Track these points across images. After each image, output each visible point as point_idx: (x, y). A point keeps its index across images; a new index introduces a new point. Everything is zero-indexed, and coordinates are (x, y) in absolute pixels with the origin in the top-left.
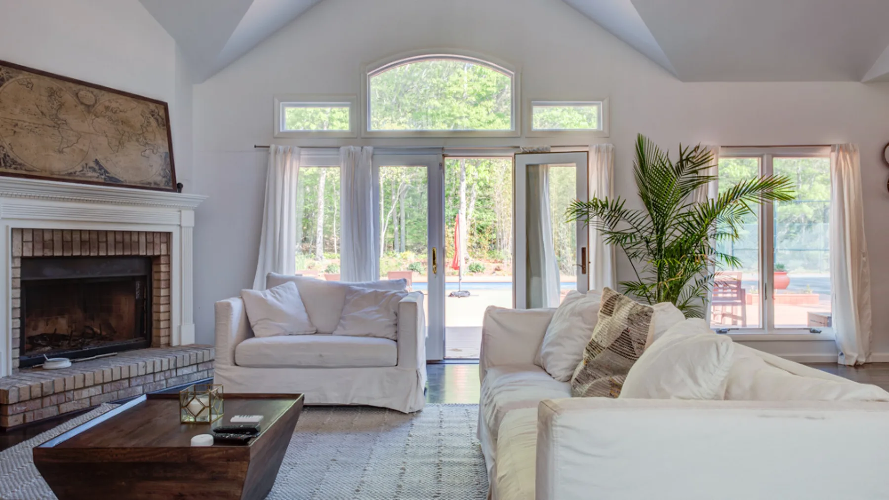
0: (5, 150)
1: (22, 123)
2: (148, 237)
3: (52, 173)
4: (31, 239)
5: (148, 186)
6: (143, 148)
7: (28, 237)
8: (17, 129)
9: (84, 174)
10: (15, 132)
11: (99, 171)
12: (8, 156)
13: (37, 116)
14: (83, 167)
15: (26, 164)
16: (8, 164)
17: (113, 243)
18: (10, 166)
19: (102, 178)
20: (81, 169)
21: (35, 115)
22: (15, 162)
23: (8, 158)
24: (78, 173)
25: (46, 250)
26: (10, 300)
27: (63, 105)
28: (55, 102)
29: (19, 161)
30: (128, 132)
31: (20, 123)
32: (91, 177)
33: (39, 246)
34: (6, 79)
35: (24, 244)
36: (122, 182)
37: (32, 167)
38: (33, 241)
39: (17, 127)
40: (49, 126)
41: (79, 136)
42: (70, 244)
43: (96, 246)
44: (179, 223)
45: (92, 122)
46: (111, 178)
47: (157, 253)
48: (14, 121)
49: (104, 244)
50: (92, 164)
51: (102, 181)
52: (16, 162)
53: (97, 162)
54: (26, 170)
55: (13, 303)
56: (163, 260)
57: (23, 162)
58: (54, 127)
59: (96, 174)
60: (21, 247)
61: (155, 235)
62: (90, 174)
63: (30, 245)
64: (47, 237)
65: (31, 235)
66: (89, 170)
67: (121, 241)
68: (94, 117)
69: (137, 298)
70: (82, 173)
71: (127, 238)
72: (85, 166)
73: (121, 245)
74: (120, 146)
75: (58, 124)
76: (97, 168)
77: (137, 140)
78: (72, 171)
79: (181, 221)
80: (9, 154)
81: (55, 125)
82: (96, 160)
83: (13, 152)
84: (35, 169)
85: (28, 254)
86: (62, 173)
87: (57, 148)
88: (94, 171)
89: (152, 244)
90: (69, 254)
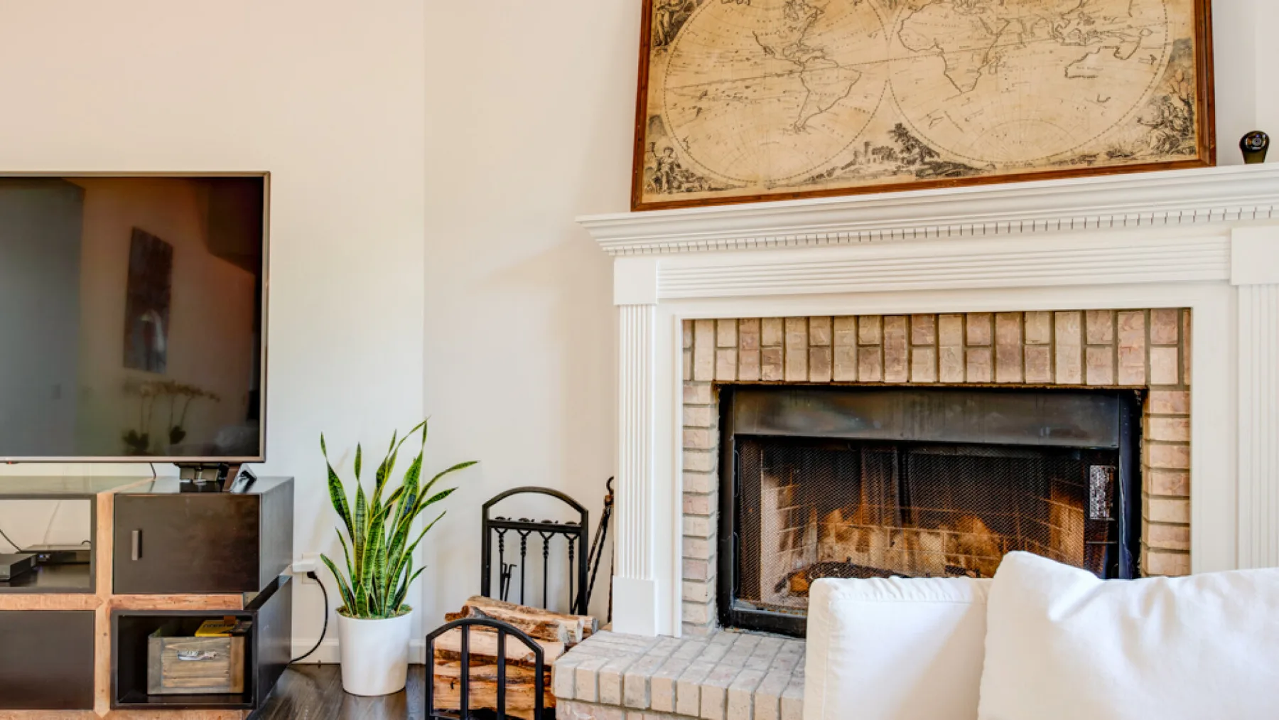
0: (673, 155)
1: (718, 86)
2: (1091, 327)
3: (772, 184)
4: (733, 344)
5: (1084, 165)
6: (1076, 52)
7: (728, 336)
8: (704, 104)
9: (857, 171)
10: (700, 110)
11: (905, 155)
12: (679, 166)
13: (752, 62)
14: (856, 154)
15: (712, 176)
16: (675, 184)
17: (958, 351)
18: (679, 187)
19: (910, 172)
20: (850, 158)
21: (748, 59)
22: (688, 176)
23: (676, 169)
24: (838, 173)
25: (766, 368)
26: (680, 475)
27: (822, 12)
28: (801, 14)
29: (699, 172)
30: (1020, 21)
31: (711, 90)
32: (875, 176)
33: (751, 358)
34: (695, 4)
35: (719, 352)
36: (977, 170)
37: (724, 180)
38: (738, 346)
39: (704, 99)
40: (779, 76)
41: (856, 75)
42: (828, 352)
43: (905, 356)
44: (1223, 276)
45: (898, 27)
46: (937, 167)
47: (1129, 378)
48: (700, 88)
49: (930, 353)
50: (885, 140)
51: (913, 179)
52: (693, 175)
53: (900, 132)
54: (711, 189)
55: (685, 482)
56: (1157, 403)
57: (706, 172)
58: (791, 72)
59: (892, 166)
60: (711, 359)
61: (1121, 319)
62: (875, 167)
63: (732, 355)
64: (771, 335)
65: (734, 332)
66: (872, 157)
67: (988, 341)
68: (906, 13)
69: (1094, 515)
70: (852, 168)
71: (1008, 333)
72: (862, 149)
73: (987, 354)
74: (985, 70)
75: (801, 64)
76: (897, 147)
77: (1056, 35)
78: (823, 170)
79: (1229, 269)
80: (680, 162)
81: (795, 67)
82: (899, 126)
83: (689, 154)
84: (731, 182)
85: (727, 376)
86: (794, 180)
87: (792, 122)
88: (889, 155)
89: (1109, 352)
90: (825, 378)
